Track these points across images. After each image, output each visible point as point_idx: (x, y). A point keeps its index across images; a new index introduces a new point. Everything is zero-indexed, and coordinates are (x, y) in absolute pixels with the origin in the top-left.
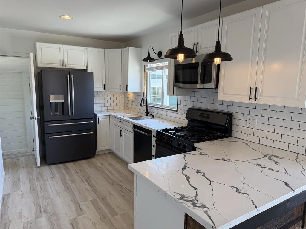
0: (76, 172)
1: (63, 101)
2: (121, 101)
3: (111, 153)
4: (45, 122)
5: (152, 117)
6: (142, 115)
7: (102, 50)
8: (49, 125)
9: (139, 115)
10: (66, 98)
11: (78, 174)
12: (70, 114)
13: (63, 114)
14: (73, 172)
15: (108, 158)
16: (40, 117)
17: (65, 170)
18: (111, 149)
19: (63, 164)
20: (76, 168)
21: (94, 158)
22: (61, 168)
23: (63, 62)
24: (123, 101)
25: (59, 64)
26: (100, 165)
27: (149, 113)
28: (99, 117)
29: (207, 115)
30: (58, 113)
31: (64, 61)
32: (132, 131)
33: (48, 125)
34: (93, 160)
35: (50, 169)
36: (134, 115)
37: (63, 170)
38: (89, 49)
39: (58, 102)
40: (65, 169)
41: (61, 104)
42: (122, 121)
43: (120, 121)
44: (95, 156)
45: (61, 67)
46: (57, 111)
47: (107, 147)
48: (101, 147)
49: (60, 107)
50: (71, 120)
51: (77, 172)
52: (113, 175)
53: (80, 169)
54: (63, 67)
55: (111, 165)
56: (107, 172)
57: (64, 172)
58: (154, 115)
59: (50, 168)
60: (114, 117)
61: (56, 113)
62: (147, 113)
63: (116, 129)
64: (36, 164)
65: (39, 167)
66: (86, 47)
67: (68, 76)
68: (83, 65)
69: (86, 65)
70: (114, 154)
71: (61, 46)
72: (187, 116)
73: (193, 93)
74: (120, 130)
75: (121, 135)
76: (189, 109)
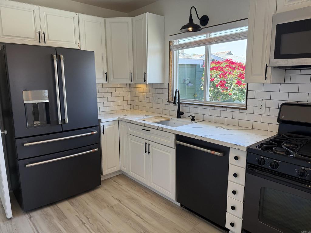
0: (81, 222)
1: (47, 101)
2: (126, 98)
3: (122, 175)
4: (17, 140)
5: (192, 120)
6: (170, 117)
7: (101, 20)
8: (25, 145)
9: (164, 118)
10: (52, 95)
11: (86, 226)
12: (60, 122)
13: (48, 122)
14: (76, 224)
15: (121, 187)
16: (6, 132)
17: (61, 221)
18: (121, 169)
19: (52, 207)
20: (77, 214)
21: (99, 188)
22: (51, 215)
23: (41, 35)
24: (129, 98)
25: (33, 38)
26: (116, 202)
27: (182, 113)
28: (104, 124)
30: (38, 122)
31: (43, 35)
32: (173, 145)
33: (23, 144)
34: (100, 192)
35: (31, 220)
36: (156, 117)
37: (56, 221)
38: (81, 15)
39: (37, 103)
40: (60, 219)
41: (44, 105)
42: (146, 128)
43: (144, 129)
44: (101, 184)
45: (38, 44)
46: (36, 119)
47: (117, 168)
48: (108, 169)
49: (42, 112)
50: (63, 132)
51: (84, 223)
52: (149, 223)
53: (85, 214)
54: (41, 44)
55: (132, 199)
56: (133, 215)
57: (59, 226)
58: (194, 117)
59: (30, 218)
60: (130, 123)
61: (35, 123)
62: (180, 114)
63: (132, 141)
64: (4, 213)
65: (10, 219)
66: (77, 14)
67: (55, 57)
68: (73, 42)
69: (78, 42)
70: (128, 178)
71: (36, 7)
72: (283, 117)
73: (288, 78)
74: (145, 143)
75: (146, 151)
76: (283, 106)
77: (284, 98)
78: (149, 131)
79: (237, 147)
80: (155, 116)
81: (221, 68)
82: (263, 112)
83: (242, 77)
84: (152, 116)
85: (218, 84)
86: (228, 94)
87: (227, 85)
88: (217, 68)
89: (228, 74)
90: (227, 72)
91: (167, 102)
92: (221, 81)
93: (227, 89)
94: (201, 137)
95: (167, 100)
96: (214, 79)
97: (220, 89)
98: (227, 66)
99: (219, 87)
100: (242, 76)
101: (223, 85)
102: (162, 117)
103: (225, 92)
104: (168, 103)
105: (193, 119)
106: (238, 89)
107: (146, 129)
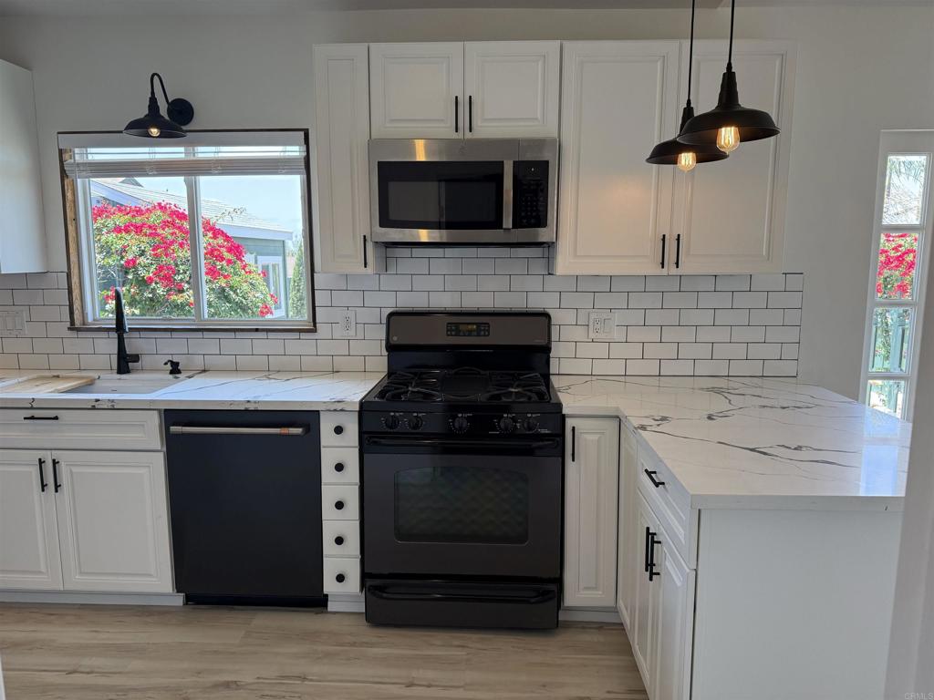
5: (172, 372)
6: (95, 375)
9: (76, 377)
27: (136, 358)
29: (475, 327)
32: (155, 443)
42: (44, 413)
58: (177, 364)
62: (125, 363)
72: (395, 338)
73: (392, 262)
74: (40, 460)
75: (43, 486)
76: (393, 318)
77: (390, 303)
78: (56, 418)
79: (339, 407)
80: (31, 377)
81: (150, 227)
82: (352, 333)
83: (216, 257)
84: (20, 380)
85: (151, 275)
86: (187, 305)
87: (178, 278)
88: (138, 229)
89: (175, 246)
90: (172, 243)
91: (69, 329)
92: (161, 268)
93: (182, 291)
94: (249, 401)
95: (68, 324)
96: (138, 261)
97: (161, 291)
98: (165, 224)
99: (156, 283)
100: (216, 253)
101: (168, 279)
102: (58, 377)
103: (179, 299)
104: (74, 334)
105: (175, 369)
106: (213, 289)
107: (38, 414)
